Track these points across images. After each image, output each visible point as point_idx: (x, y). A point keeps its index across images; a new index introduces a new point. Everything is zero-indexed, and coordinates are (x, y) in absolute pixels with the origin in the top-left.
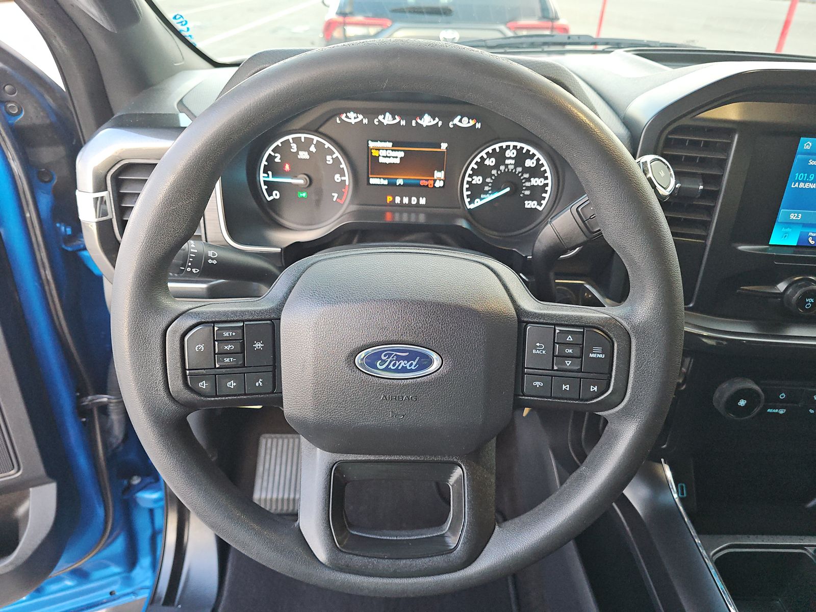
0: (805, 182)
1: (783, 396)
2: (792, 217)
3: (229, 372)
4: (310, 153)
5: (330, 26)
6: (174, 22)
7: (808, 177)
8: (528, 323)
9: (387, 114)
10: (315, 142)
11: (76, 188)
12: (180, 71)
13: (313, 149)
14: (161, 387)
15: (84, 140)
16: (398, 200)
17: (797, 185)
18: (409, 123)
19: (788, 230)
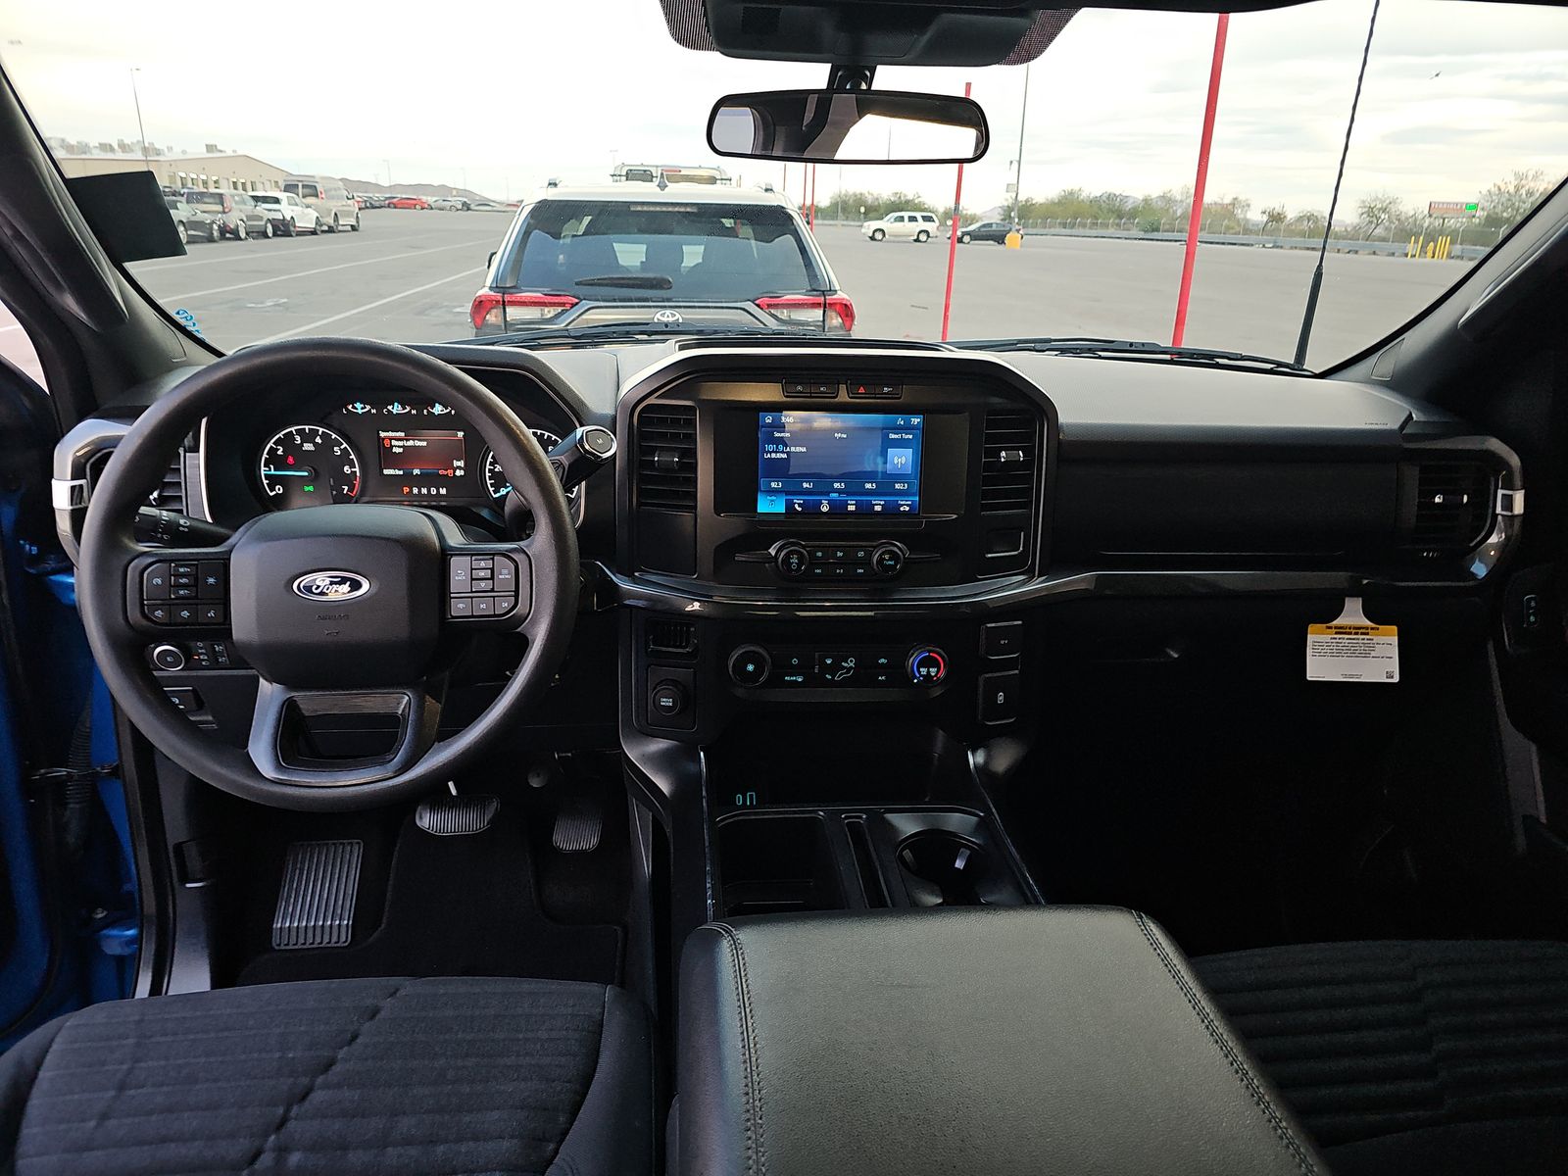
0: (776, 452)
1: (795, 661)
2: (773, 485)
3: (184, 602)
4: (315, 444)
5: (481, 306)
6: (177, 318)
7: (777, 448)
8: (452, 555)
9: (396, 404)
10: (320, 433)
11: (52, 477)
12: (177, 368)
13: (318, 440)
14: (120, 618)
15: (62, 432)
16: (415, 491)
17: (769, 456)
18: (420, 412)
19: (773, 498)
